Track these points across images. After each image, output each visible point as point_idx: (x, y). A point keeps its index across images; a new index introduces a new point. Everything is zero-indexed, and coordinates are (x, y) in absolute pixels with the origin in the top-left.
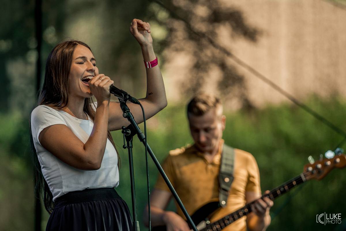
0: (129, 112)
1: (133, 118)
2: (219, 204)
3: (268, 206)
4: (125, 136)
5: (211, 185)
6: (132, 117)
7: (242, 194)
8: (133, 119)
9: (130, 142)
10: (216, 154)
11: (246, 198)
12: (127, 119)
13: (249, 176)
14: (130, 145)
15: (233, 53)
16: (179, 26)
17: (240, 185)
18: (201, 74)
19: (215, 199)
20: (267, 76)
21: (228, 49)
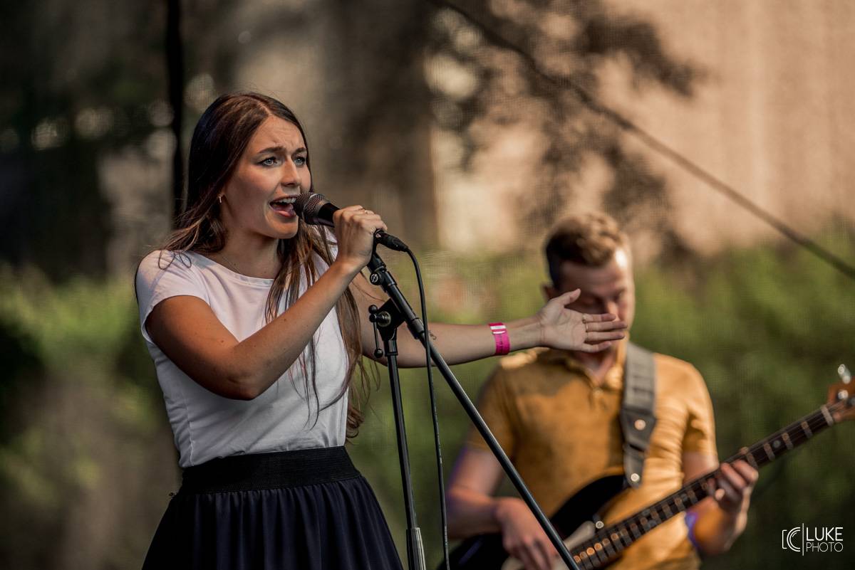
0: (385, 270)
1: (396, 284)
2: (624, 482)
3: (747, 482)
4: (378, 327)
5: (602, 436)
6: (393, 283)
7: (675, 458)
8: (394, 286)
9: (390, 342)
10: (611, 366)
11: (683, 468)
12: (379, 287)
13: (691, 417)
14: (392, 349)
15: (638, 123)
16: (505, 62)
17: (669, 437)
18: (563, 176)
19: (615, 470)
20: (720, 176)
21: (625, 116)
